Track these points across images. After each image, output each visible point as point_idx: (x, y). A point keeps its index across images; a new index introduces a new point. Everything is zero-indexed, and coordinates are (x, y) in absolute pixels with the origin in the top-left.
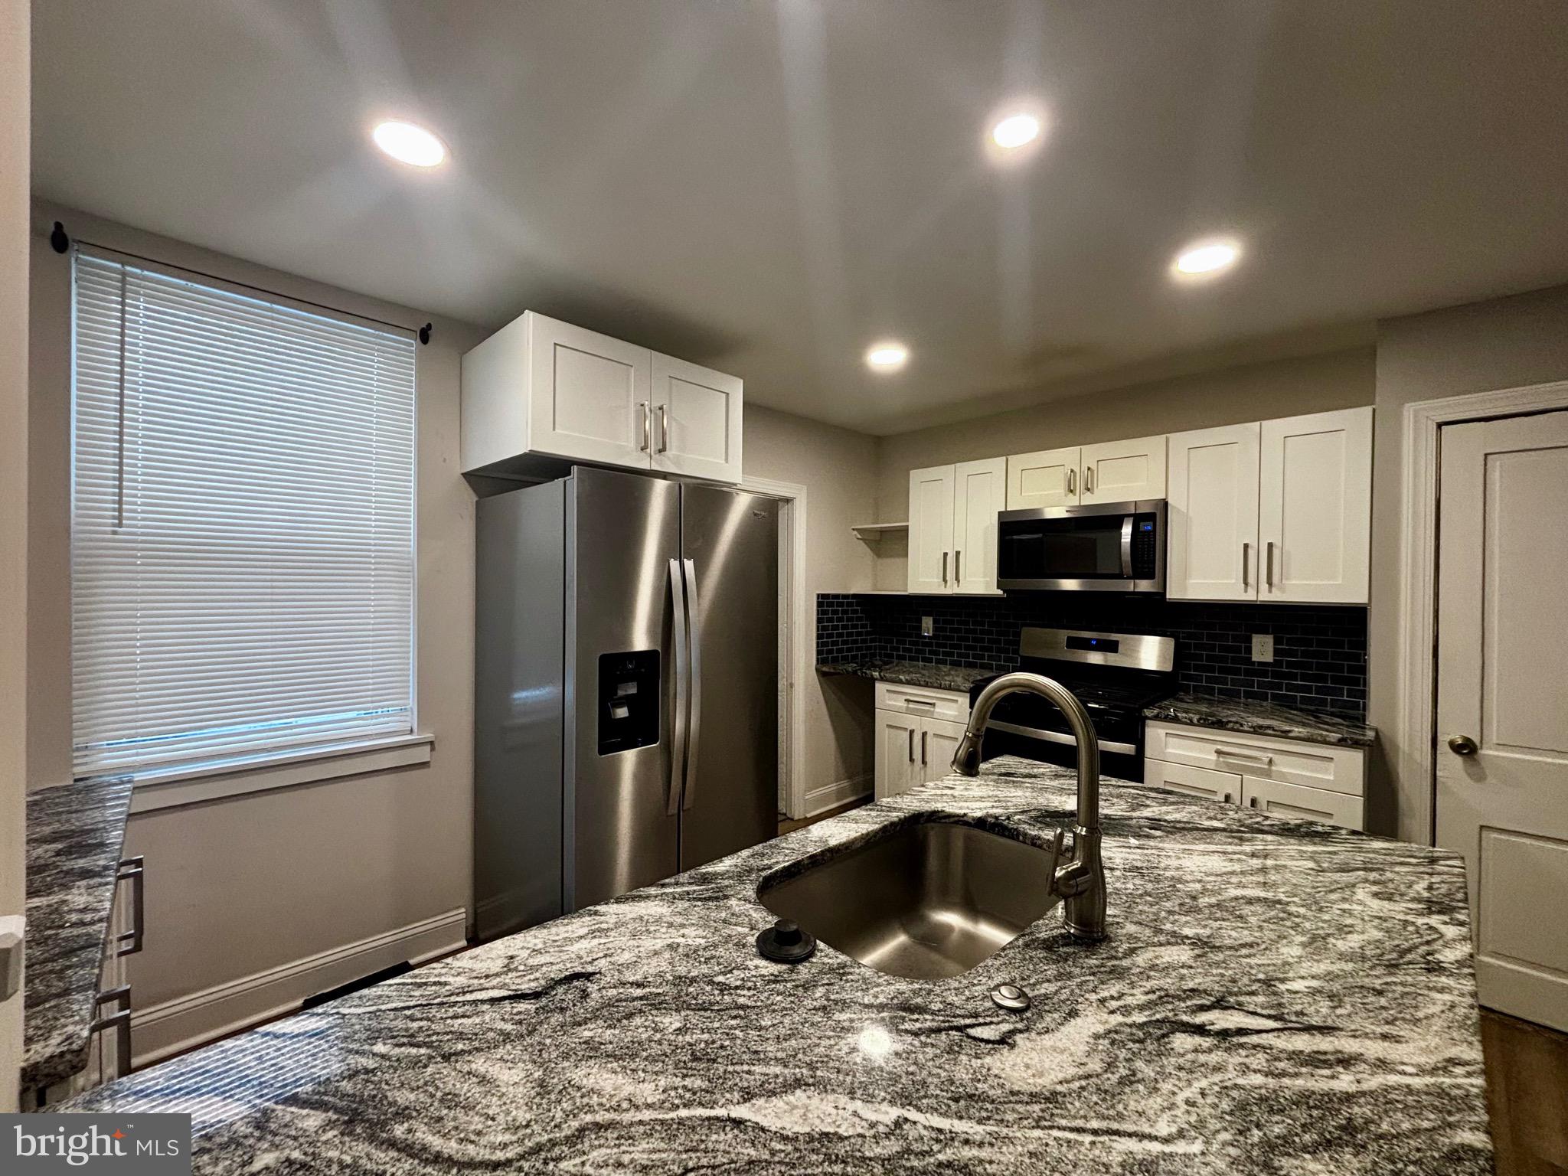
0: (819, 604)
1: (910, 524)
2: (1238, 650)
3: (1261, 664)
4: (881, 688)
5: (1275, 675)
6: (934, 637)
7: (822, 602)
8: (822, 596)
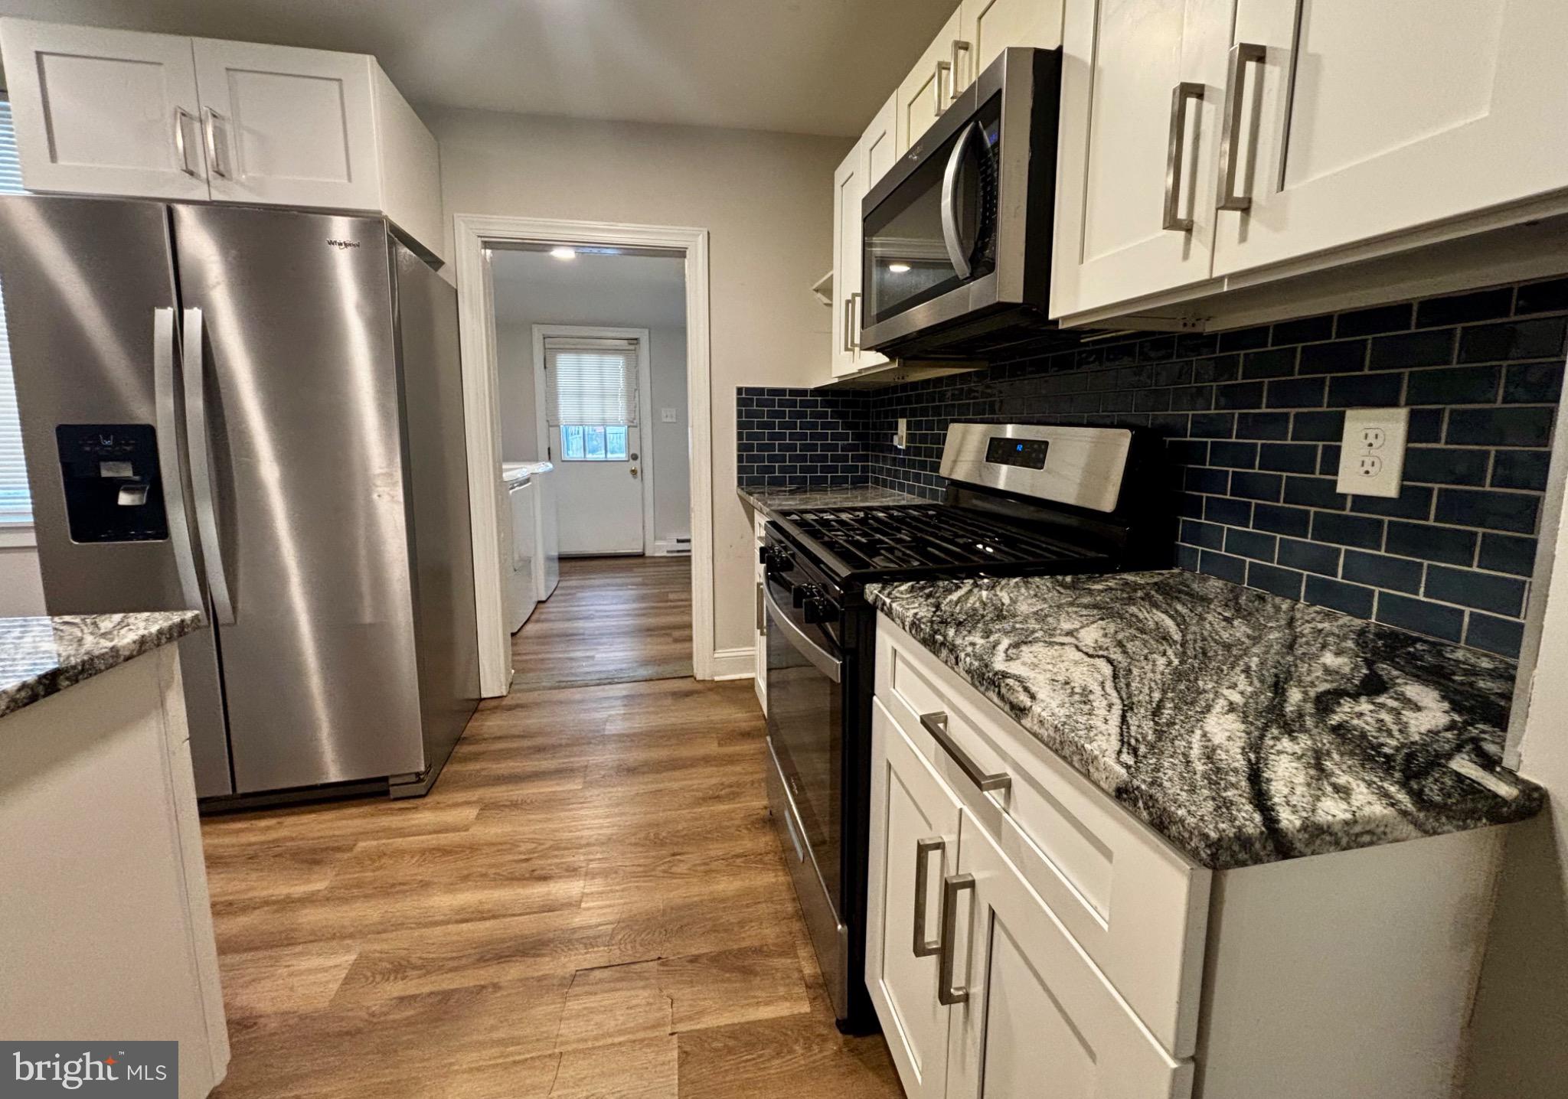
0: (741, 402)
2: (1302, 460)
3: (1362, 502)
5: (1402, 538)
6: (907, 451)
7: (748, 399)
8: (749, 390)
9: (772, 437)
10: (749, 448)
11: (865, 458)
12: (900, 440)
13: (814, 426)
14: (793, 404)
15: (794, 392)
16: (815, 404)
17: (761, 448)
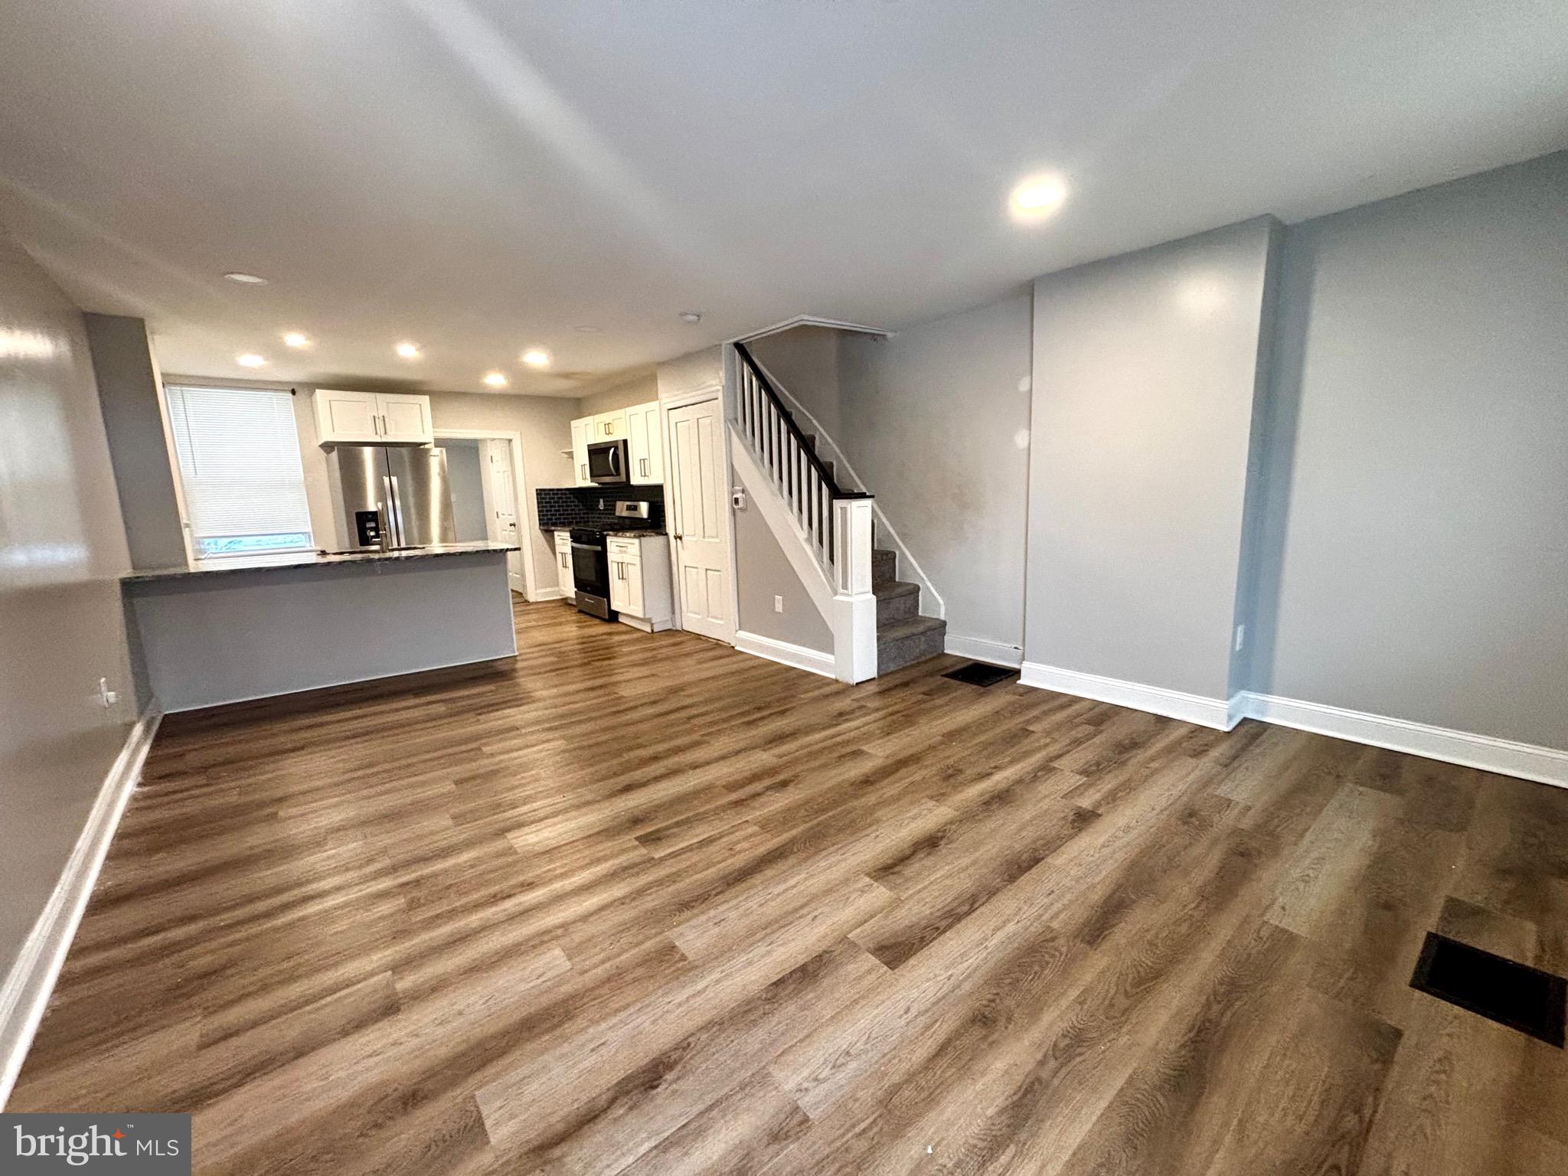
0: (537, 494)
1: (574, 450)
4: (556, 533)
6: (604, 510)
7: (541, 494)
8: (541, 490)
9: (551, 507)
10: (542, 511)
11: (587, 513)
12: (601, 506)
13: (566, 502)
14: (557, 494)
15: (558, 490)
16: (566, 494)
17: (547, 511)
